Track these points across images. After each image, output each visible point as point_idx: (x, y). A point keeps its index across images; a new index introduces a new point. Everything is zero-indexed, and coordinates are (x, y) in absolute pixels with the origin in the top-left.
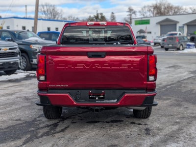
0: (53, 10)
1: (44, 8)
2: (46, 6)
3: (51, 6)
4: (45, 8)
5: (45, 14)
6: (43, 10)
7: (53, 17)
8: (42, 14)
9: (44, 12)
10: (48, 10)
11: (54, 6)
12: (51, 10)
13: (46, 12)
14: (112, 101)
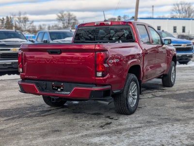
0: (189, 8)
1: (178, 7)
2: (181, 4)
3: (187, 4)
4: (180, 7)
5: (180, 13)
6: (177, 9)
7: (187, 15)
8: (177, 13)
9: (179, 10)
10: (183, 9)
11: (190, 4)
12: (186, 8)
13: (181, 11)
14: (66, 93)
